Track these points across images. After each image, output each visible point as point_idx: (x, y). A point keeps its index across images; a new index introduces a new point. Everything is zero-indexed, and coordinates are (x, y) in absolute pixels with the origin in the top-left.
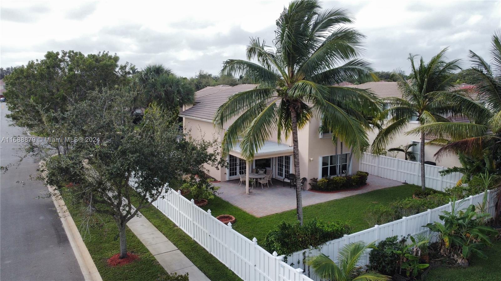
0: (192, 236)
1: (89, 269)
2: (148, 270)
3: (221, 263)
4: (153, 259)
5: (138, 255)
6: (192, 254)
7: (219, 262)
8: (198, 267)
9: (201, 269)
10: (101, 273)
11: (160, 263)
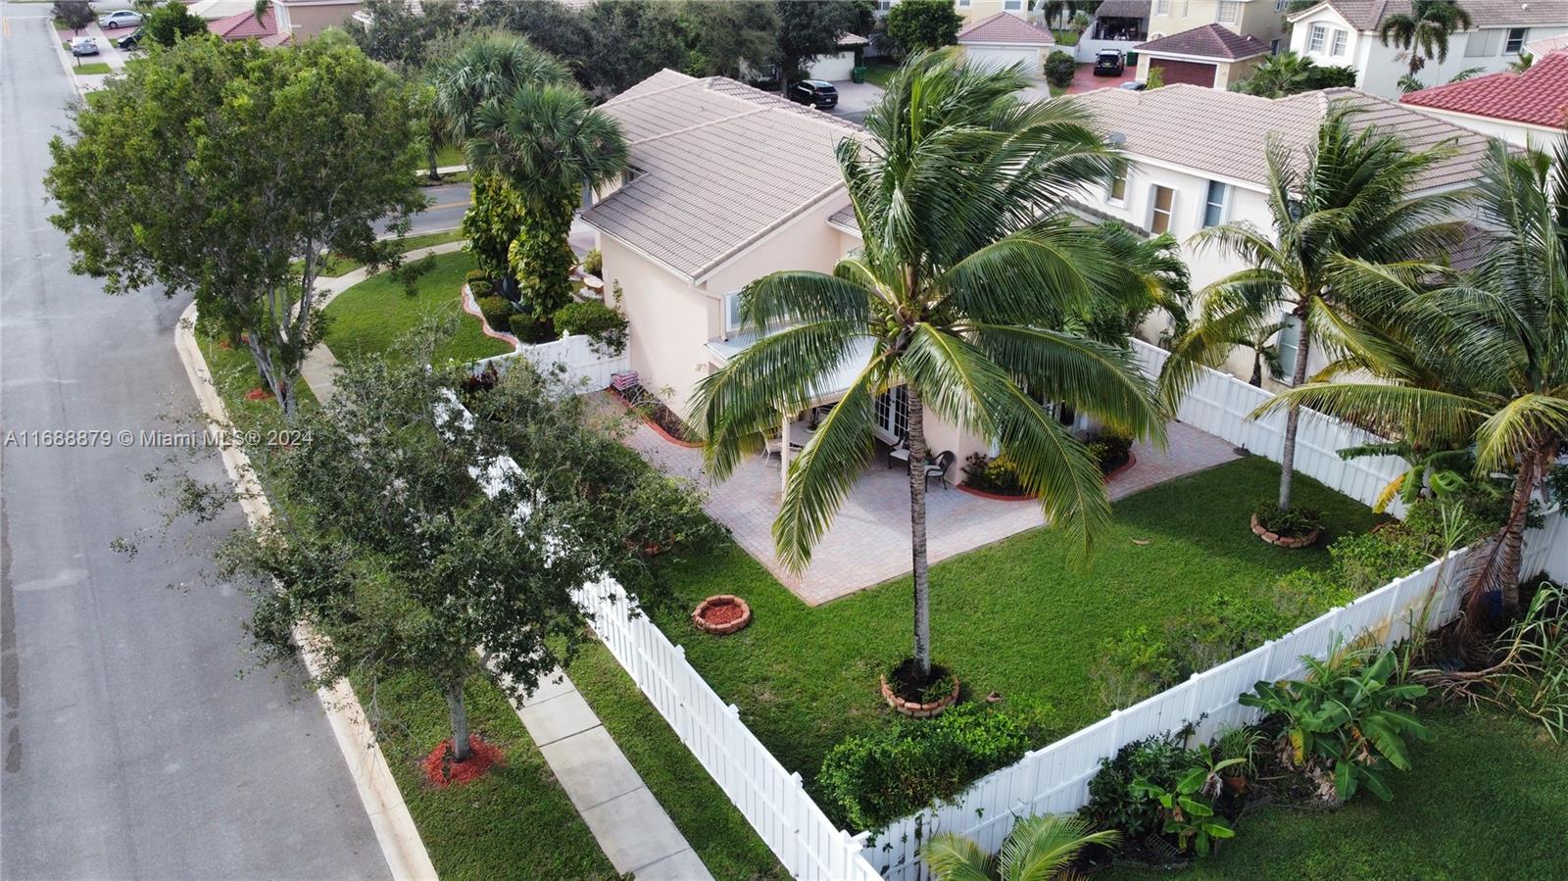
0: (635, 676)
1: (380, 797)
2: (530, 803)
3: (713, 783)
4: (536, 761)
5: (499, 747)
6: (637, 746)
7: (708, 777)
8: (655, 794)
9: (663, 801)
10: (412, 811)
11: (558, 776)
